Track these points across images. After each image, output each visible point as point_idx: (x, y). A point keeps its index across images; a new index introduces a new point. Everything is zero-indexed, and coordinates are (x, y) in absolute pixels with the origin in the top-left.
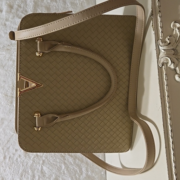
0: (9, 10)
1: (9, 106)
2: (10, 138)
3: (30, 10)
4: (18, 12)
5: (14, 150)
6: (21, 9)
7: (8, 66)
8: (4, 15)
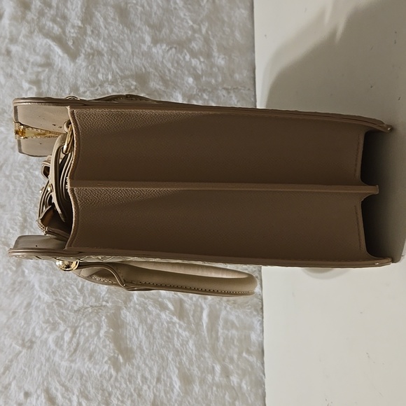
0: (20, 13)
1: (10, 273)
2: (11, 361)
3: (73, 13)
4: (44, 21)
5: (22, 395)
6: (52, 12)
7: (12, 165)
8: (7, 26)
